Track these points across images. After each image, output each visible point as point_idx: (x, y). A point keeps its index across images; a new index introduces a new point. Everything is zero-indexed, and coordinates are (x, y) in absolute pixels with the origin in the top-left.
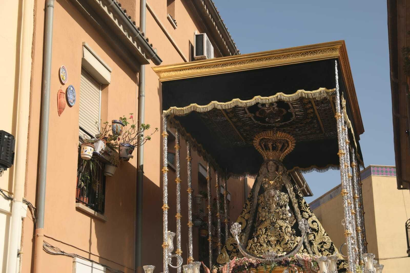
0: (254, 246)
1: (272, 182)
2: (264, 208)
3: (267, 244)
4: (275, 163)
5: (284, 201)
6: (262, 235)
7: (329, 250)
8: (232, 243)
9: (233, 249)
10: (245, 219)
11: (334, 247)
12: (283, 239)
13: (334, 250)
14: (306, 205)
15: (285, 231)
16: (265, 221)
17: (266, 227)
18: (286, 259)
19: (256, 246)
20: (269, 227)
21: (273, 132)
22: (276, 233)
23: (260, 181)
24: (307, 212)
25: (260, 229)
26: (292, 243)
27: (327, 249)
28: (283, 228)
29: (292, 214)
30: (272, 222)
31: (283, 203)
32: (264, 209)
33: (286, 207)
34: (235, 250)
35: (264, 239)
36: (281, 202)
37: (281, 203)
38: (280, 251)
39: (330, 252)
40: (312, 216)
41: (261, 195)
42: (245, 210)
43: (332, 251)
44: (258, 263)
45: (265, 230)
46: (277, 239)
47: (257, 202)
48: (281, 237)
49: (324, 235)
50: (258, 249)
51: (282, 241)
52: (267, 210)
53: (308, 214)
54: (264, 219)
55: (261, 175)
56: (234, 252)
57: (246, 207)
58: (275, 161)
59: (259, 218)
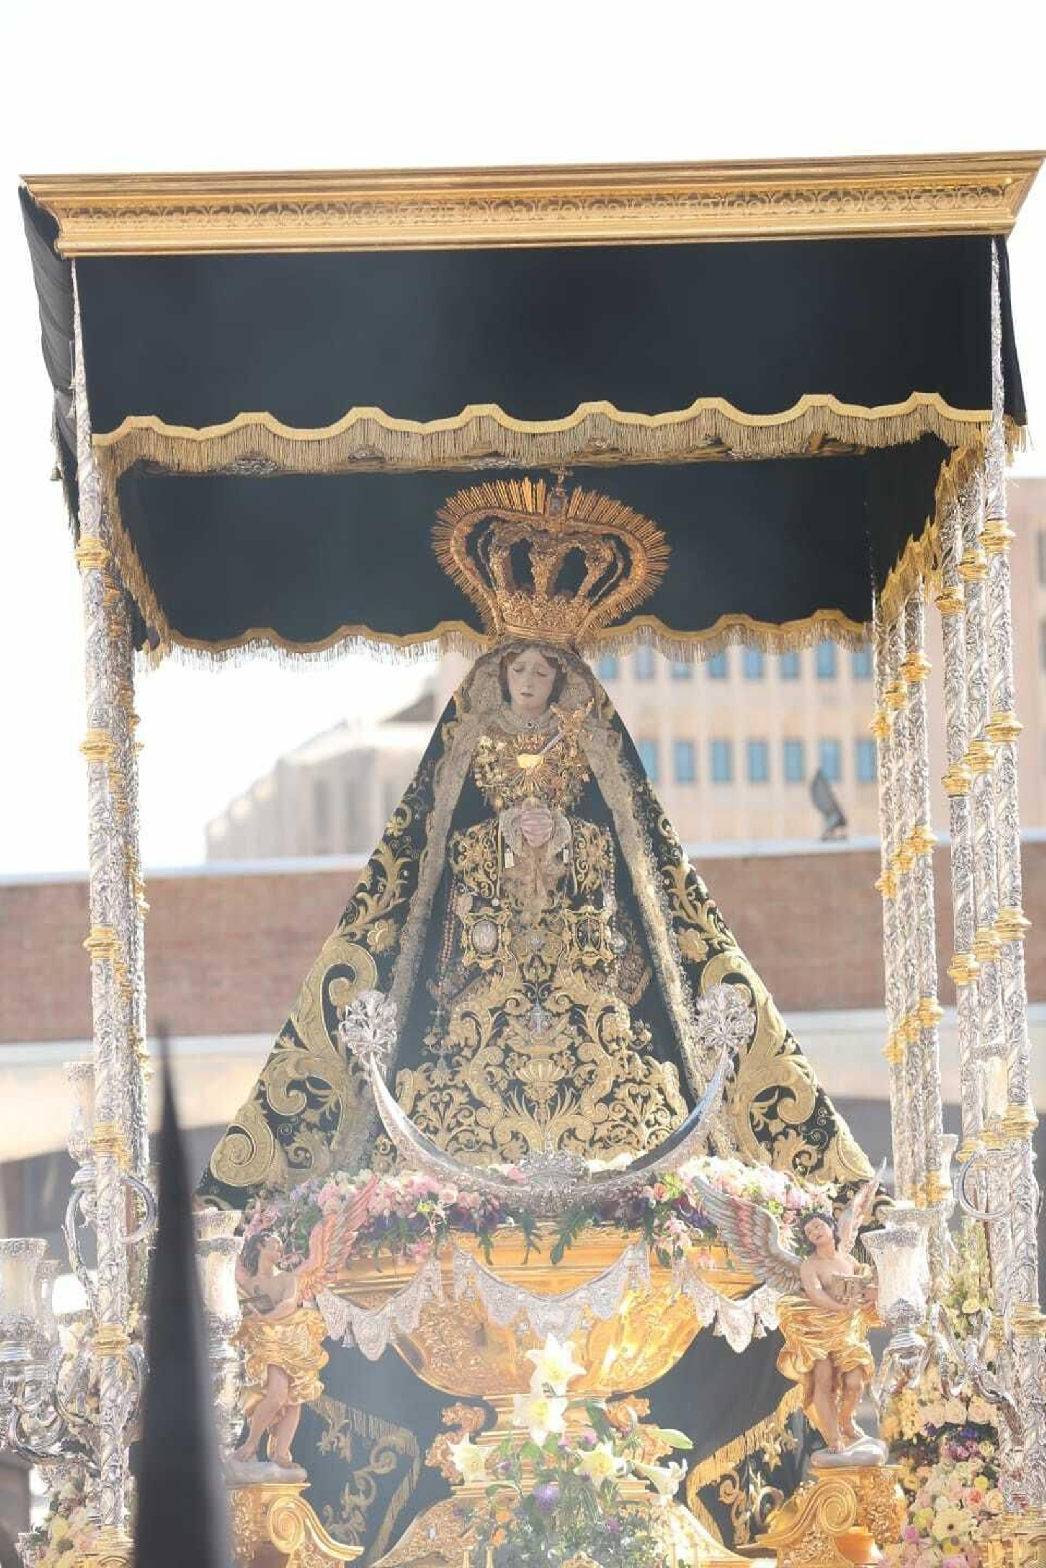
0: (435, 1106)
1: (527, 762)
2: (488, 903)
3: (509, 1098)
4: (552, 662)
5: (595, 869)
6: (478, 1047)
7: (804, 1128)
8: (297, 1076)
9: (303, 1112)
10: (367, 947)
11: (830, 1113)
12: (591, 1072)
13: (830, 1130)
14: (697, 891)
15: (600, 1030)
16: (491, 971)
17: (499, 1005)
18: (635, 1193)
19: (447, 1105)
20: (518, 1005)
21: (548, 490)
22: (553, 1041)
23: (462, 748)
24: (699, 928)
25: (466, 1015)
26: (634, 1097)
27: (795, 1127)
28: (590, 1018)
29: (629, 941)
30: (529, 981)
31: (587, 882)
32: (486, 911)
33: (599, 905)
34: (313, 1116)
35: (489, 1069)
36: (578, 873)
37: (581, 877)
38: (576, 1138)
39: (810, 1141)
40: (723, 950)
41: (470, 830)
42: (371, 902)
43: (822, 1134)
44: (492, 1205)
45: (495, 1024)
46: (559, 1074)
47: (447, 863)
48: (579, 1063)
49: (783, 1048)
50: (459, 1124)
51: (586, 1082)
52: (505, 916)
53: (707, 940)
54: (486, 964)
55: (466, 717)
56: (310, 1127)
57: (375, 883)
58: (553, 649)
59: (459, 951)
